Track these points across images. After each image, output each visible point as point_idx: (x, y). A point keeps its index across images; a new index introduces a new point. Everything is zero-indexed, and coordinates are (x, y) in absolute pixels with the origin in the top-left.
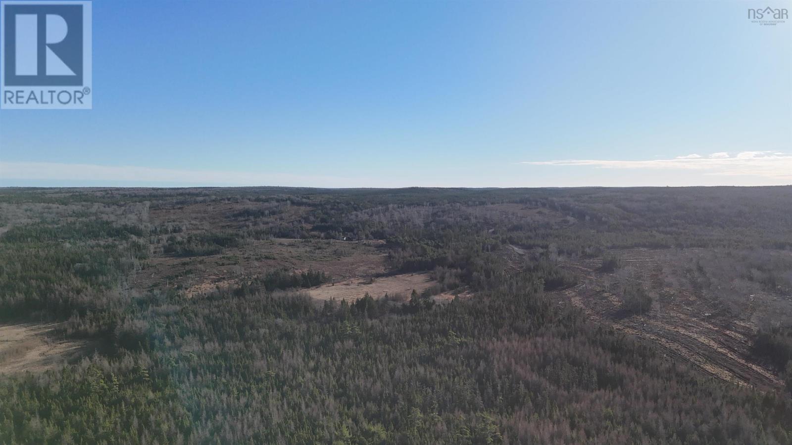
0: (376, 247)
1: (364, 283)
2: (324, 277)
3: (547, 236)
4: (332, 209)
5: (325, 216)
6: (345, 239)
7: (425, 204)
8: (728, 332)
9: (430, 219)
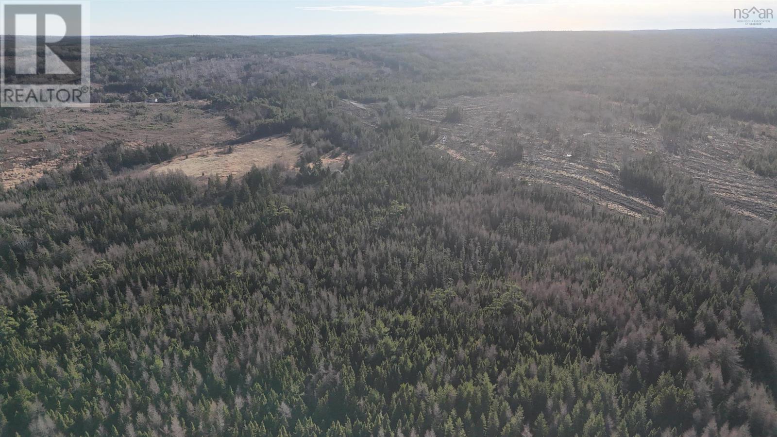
0: (202, 109)
1: (221, 153)
2: (173, 150)
3: (375, 88)
4: (117, 64)
5: (113, 73)
6: (156, 100)
7: (227, 56)
8: (597, 170)
9: (245, 73)
